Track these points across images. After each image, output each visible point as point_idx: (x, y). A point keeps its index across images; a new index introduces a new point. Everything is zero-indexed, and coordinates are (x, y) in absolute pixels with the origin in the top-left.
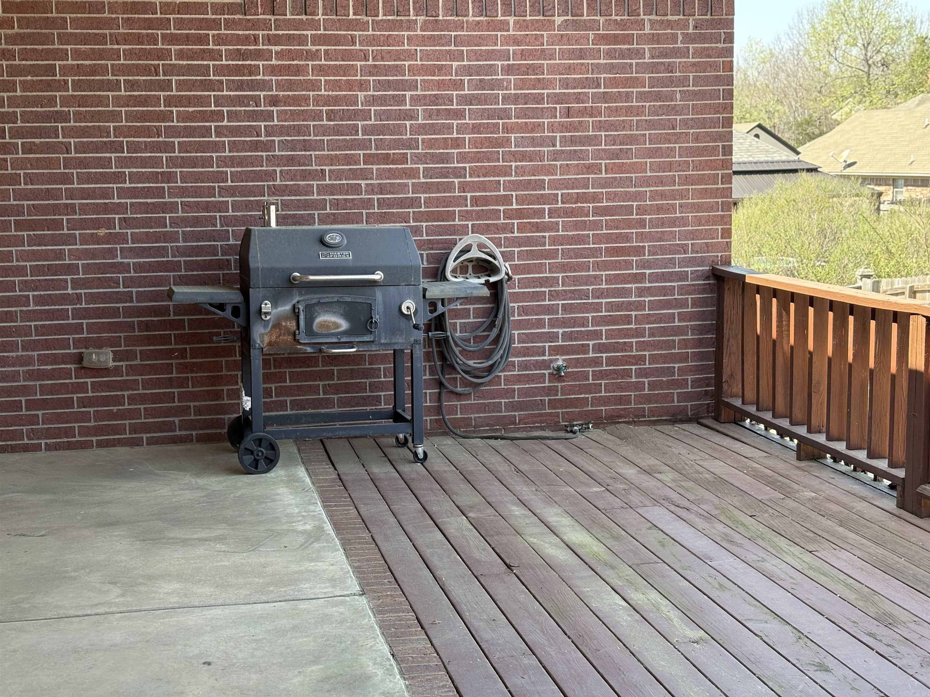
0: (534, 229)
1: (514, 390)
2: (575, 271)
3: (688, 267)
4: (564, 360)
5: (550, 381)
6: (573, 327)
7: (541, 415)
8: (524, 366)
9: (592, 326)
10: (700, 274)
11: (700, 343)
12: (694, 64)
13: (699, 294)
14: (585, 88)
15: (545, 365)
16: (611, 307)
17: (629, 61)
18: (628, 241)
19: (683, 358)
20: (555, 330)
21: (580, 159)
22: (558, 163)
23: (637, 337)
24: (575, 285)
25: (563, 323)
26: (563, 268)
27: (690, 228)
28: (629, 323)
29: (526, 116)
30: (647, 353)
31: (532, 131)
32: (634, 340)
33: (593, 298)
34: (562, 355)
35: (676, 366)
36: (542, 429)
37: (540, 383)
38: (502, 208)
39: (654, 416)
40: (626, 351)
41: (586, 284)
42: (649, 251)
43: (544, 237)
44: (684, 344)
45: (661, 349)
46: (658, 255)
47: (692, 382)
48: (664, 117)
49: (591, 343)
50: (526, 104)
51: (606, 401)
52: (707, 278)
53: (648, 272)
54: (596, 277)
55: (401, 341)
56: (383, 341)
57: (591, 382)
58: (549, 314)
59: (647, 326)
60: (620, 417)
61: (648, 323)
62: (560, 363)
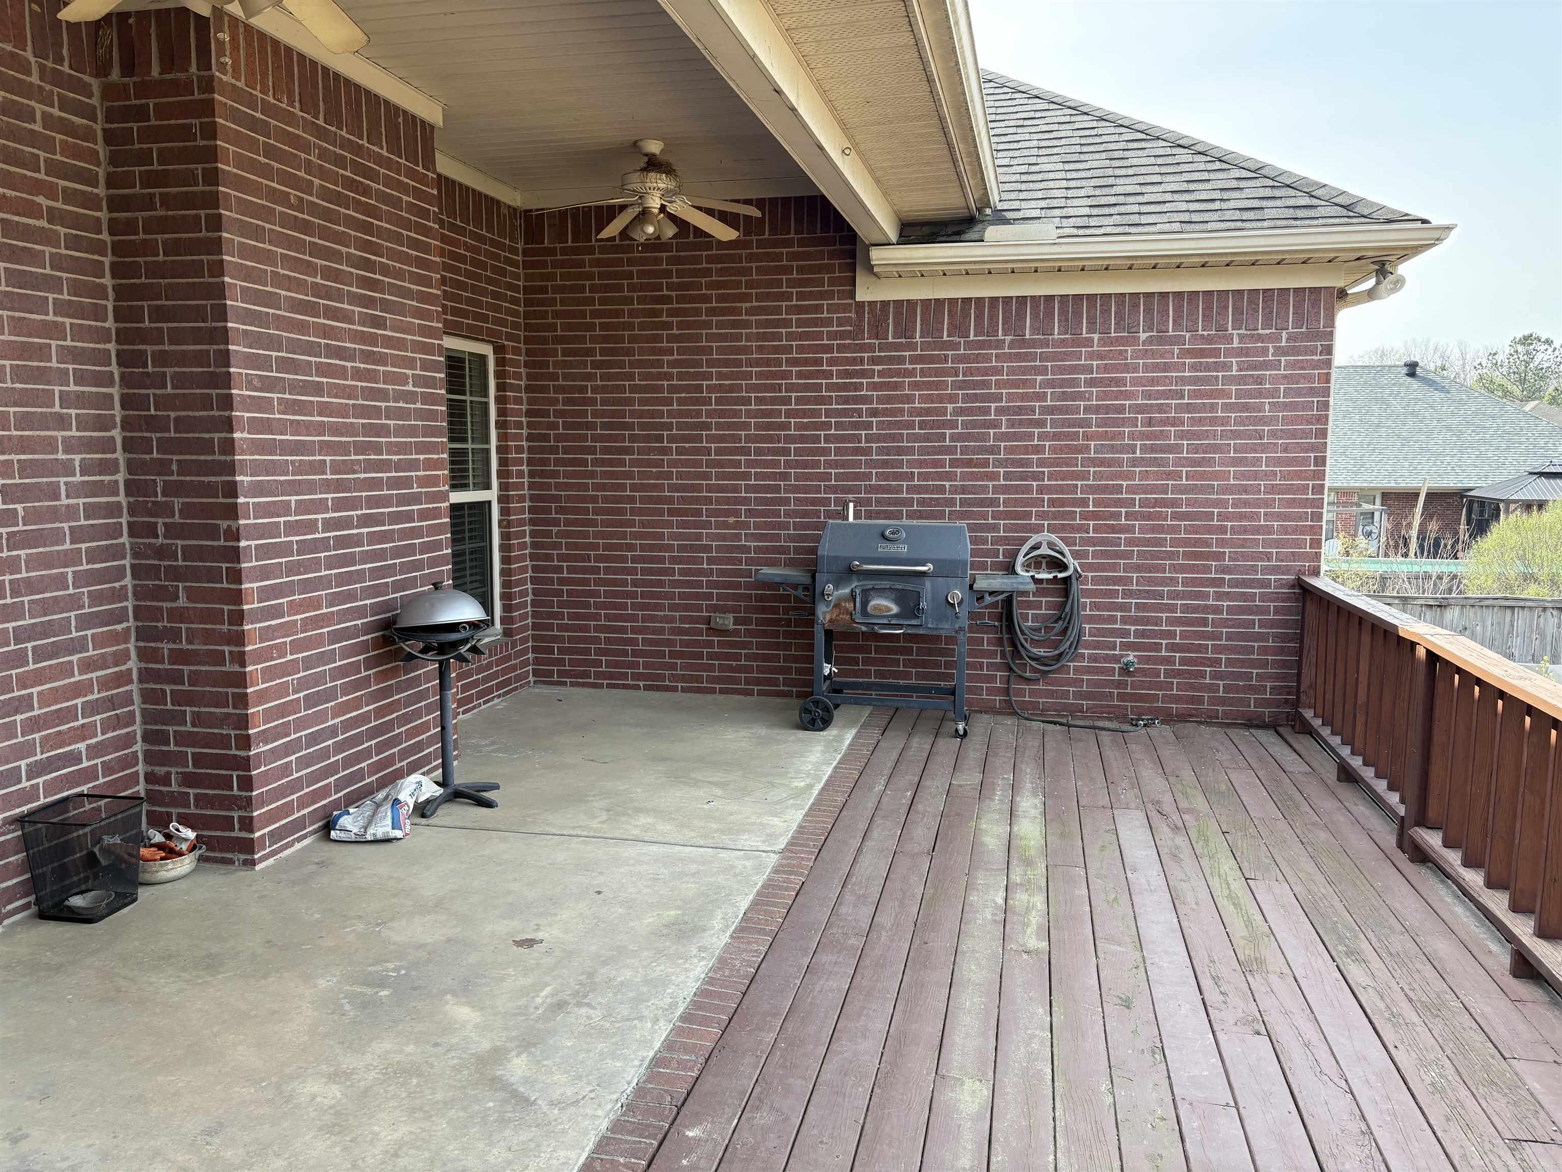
0: (1109, 531)
1: (1083, 680)
2: (1150, 572)
3: (1271, 575)
4: (1135, 656)
5: (1119, 675)
6: (1146, 625)
7: (1109, 706)
8: (1094, 658)
9: (1166, 626)
10: (1284, 582)
11: (1281, 651)
12: (1285, 377)
13: (1283, 602)
14: (1168, 399)
15: (1116, 659)
16: (1186, 608)
17: (1215, 374)
18: (1208, 547)
19: (1264, 664)
20: (1127, 627)
21: (1159, 466)
22: (1137, 469)
23: (1213, 640)
24: (1150, 586)
25: (1136, 621)
26: (1138, 568)
27: (1275, 536)
28: (1206, 625)
29: (1106, 425)
30: (1223, 657)
31: (1112, 439)
32: (1210, 643)
33: (1168, 599)
34: (1133, 651)
35: (1255, 671)
36: (1110, 719)
37: (1110, 676)
38: (1078, 510)
39: (1228, 719)
40: (1201, 652)
41: (1161, 585)
42: (1229, 557)
43: (1120, 538)
44: (1264, 650)
45: (1239, 653)
46: (1239, 561)
47: (1271, 688)
48: (1251, 428)
49: (1164, 642)
50: (1107, 414)
51: (1177, 699)
52: (1293, 587)
53: (1227, 577)
54: (1172, 579)
55: (946, 627)
56: (930, 626)
57: (1162, 679)
58: (1121, 611)
59: (1224, 630)
60: (1191, 716)
61: (1226, 627)
62: (1131, 658)
